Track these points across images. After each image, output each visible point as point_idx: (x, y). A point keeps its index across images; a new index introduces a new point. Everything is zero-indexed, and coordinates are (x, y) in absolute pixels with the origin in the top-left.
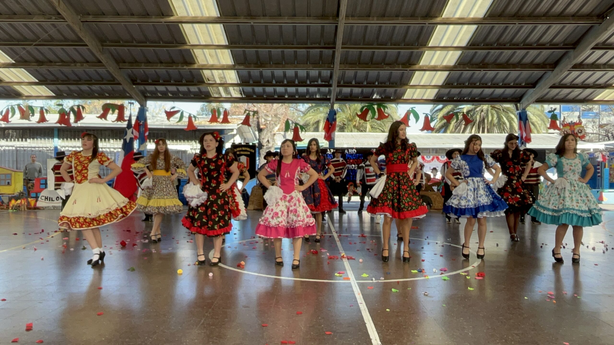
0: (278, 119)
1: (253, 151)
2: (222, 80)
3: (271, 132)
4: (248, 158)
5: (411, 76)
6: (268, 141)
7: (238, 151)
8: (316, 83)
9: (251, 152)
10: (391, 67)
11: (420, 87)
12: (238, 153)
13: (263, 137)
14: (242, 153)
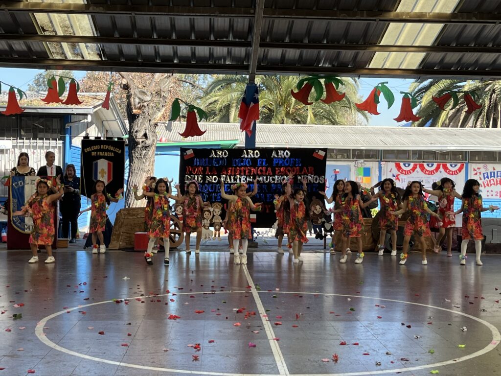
0: (161, 99)
1: (120, 152)
2: (66, 31)
3: (150, 120)
4: (111, 163)
5: (382, 30)
6: (145, 135)
7: (94, 151)
8: (225, 40)
9: (115, 153)
10: (349, 16)
11: (395, 49)
12: (94, 154)
13: (136, 129)
14: (100, 154)
